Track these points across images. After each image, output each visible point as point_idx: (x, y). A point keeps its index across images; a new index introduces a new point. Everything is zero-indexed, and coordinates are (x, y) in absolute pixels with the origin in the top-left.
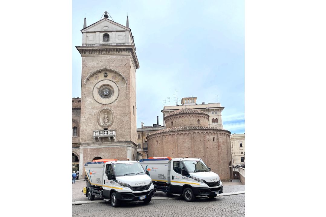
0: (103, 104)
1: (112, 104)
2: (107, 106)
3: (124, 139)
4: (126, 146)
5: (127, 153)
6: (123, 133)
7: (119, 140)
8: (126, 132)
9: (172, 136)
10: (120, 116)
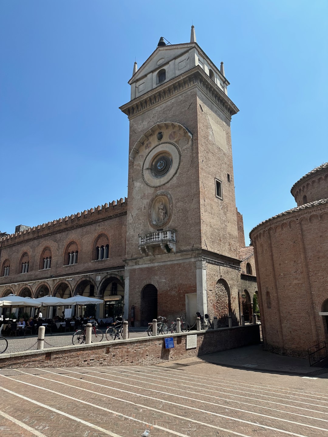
0: (157, 187)
1: (170, 183)
2: (162, 189)
3: (189, 247)
4: (193, 260)
5: (196, 275)
6: (188, 235)
7: (182, 248)
8: (193, 231)
9: (290, 227)
10: (182, 203)
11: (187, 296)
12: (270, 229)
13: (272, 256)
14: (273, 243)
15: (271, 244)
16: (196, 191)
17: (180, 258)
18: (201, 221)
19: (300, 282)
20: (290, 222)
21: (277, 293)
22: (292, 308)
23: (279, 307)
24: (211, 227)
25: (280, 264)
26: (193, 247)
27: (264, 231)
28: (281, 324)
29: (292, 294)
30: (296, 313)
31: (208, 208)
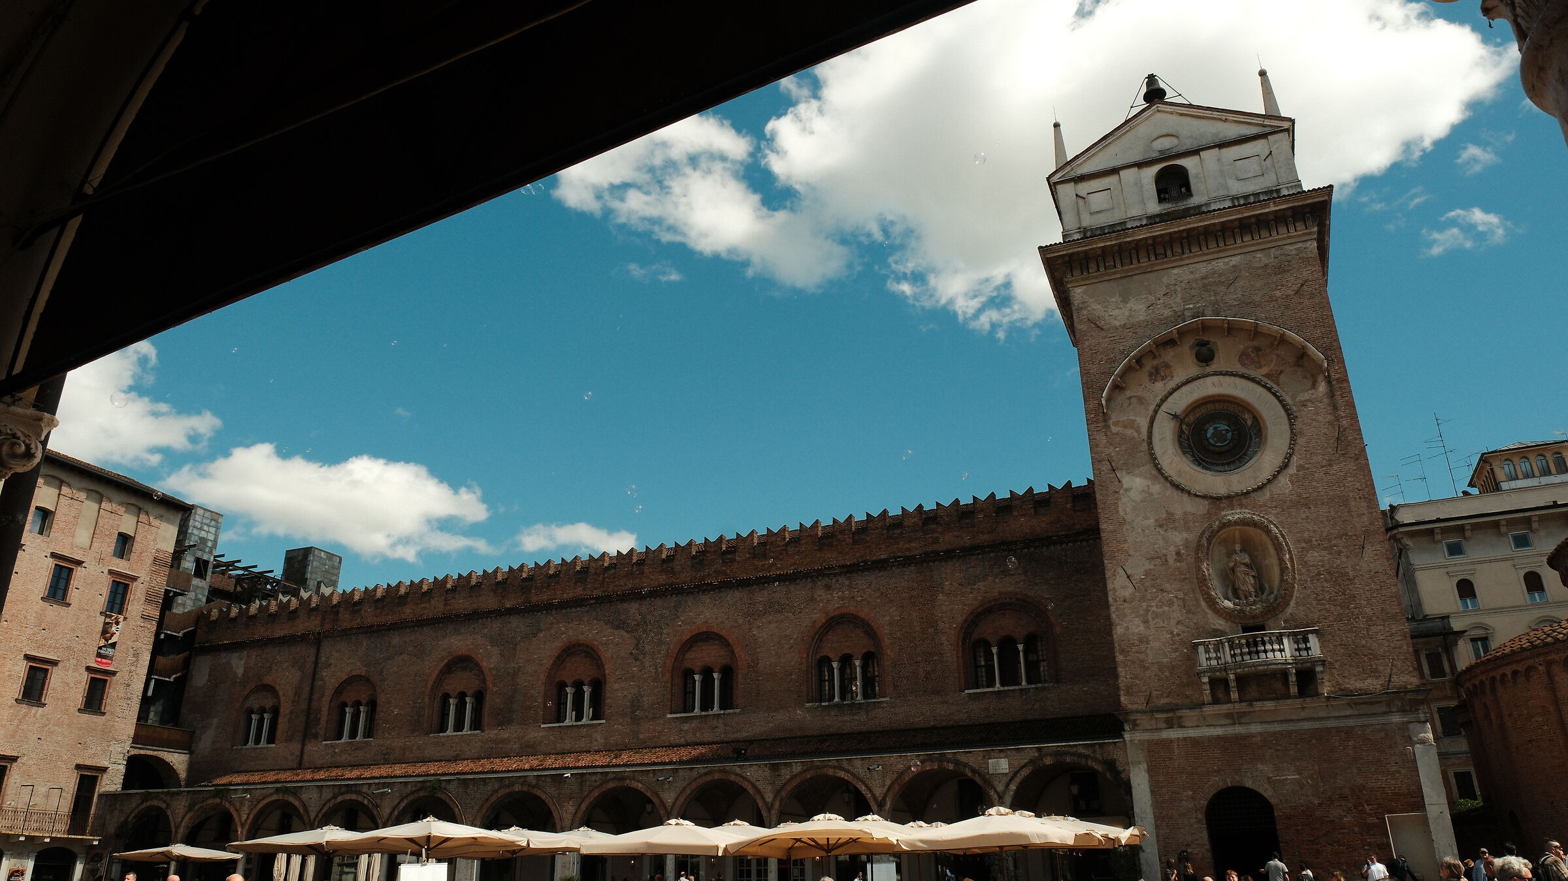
0: (1219, 499)
1: (1266, 492)
2: (1241, 506)
3: (1375, 683)
4: (1396, 719)
5: (1415, 761)
6: (1363, 647)
7: (1348, 684)
10: (1324, 553)
11: (1391, 820)
16: (1371, 524)
26: (1389, 681)
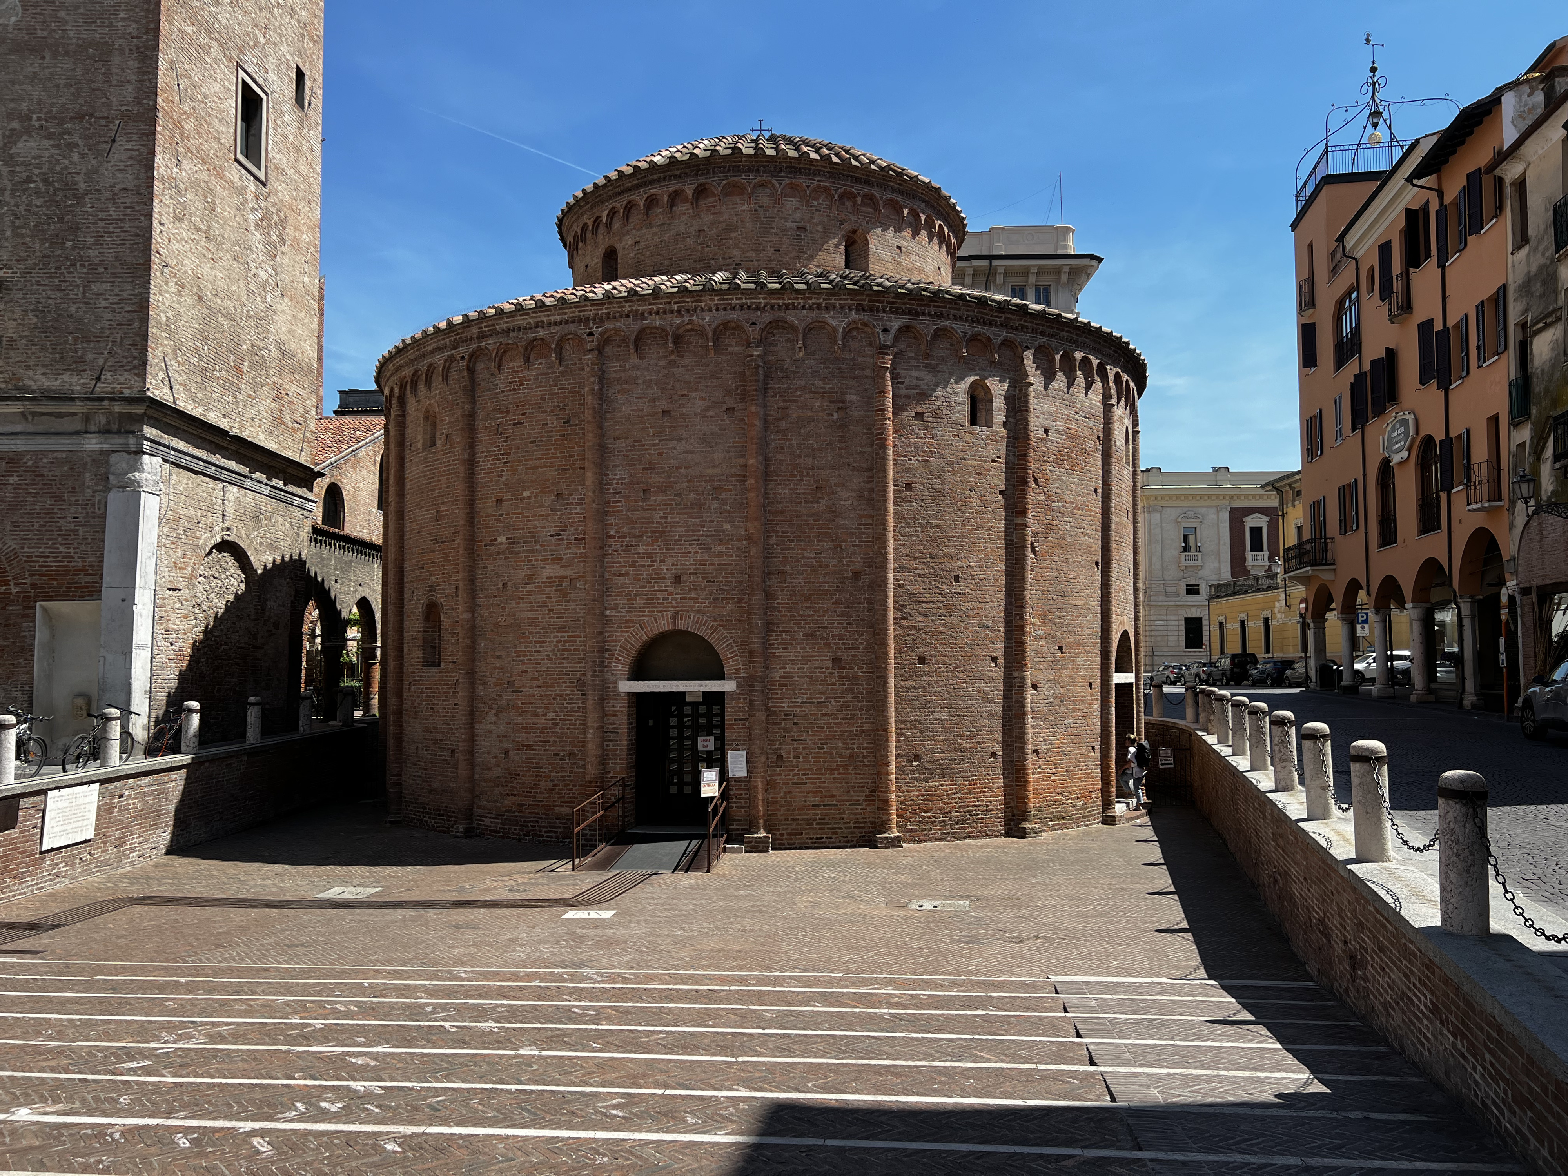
3: (75, 379)
4: (92, 444)
5: (103, 516)
6: (71, 316)
7: (30, 378)
8: (104, 304)
9: (560, 359)
10: (47, 143)
11: (45, 610)
12: (474, 357)
13: (471, 463)
14: (481, 414)
15: (471, 416)
16: (138, 101)
17: (19, 428)
18: (155, 258)
19: (568, 572)
20: (562, 339)
21: (472, 608)
22: (524, 667)
23: (473, 660)
24: (200, 298)
25: (499, 501)
26: (98, 379)
27: (451, 359)
28: (471, 725)
29: (530, 615)
30: (536, 683)
31: (195, 204)
